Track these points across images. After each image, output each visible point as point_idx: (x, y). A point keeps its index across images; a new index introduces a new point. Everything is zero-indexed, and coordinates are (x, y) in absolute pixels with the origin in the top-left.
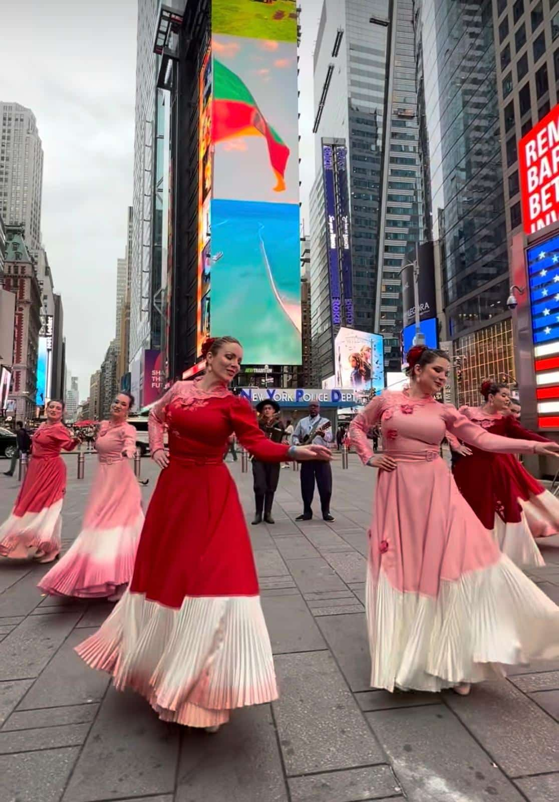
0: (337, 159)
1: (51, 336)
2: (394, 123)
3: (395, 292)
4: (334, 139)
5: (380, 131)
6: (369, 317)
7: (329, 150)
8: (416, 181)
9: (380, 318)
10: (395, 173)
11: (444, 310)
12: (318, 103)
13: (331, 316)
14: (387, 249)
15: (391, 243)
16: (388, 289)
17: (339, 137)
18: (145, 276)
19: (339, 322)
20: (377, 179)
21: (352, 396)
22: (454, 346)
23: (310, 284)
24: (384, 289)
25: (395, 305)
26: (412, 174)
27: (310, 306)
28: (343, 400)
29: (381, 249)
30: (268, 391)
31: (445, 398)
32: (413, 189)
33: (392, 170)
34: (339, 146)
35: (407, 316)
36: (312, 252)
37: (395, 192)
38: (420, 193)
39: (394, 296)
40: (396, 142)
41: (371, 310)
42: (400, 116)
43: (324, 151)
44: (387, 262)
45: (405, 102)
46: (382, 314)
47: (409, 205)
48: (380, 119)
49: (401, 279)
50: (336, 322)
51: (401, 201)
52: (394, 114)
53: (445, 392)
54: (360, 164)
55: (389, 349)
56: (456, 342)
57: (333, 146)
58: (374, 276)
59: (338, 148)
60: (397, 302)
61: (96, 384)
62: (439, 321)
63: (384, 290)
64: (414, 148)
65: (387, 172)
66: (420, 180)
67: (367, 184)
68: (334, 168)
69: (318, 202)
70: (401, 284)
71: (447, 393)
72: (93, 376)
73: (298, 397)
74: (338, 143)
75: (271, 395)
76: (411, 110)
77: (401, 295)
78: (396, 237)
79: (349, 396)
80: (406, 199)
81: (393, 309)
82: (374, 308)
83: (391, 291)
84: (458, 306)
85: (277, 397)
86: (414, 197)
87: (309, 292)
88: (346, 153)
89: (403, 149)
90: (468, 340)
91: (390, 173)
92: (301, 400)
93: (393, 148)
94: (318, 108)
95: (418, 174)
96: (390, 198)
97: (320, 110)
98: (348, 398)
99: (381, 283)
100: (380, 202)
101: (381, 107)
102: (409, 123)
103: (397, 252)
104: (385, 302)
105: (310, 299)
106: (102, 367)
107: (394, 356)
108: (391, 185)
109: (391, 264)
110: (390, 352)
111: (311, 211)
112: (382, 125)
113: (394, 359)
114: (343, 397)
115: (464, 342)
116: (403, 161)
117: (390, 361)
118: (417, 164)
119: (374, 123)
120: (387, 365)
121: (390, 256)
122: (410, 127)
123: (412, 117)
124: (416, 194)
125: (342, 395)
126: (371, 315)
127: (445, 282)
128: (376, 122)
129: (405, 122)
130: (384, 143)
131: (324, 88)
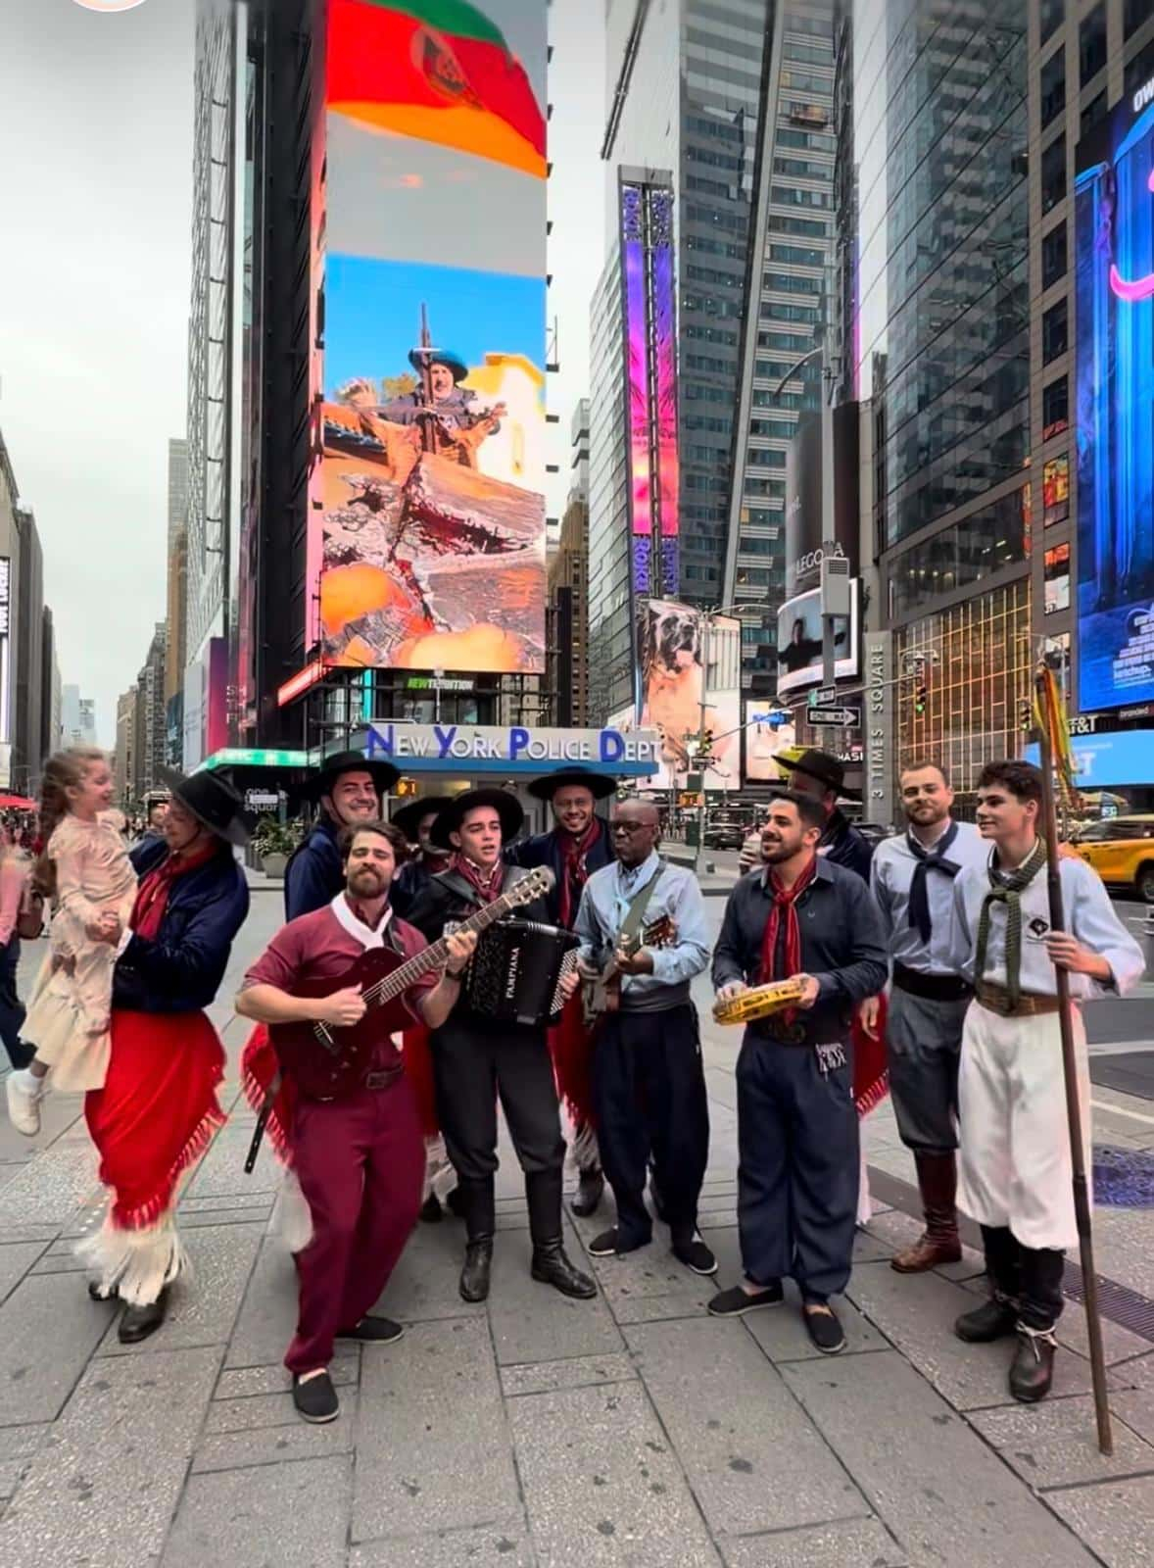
0: (653, 215)
1: (7, 604)
2: (781, 137)
3: (770, 525)
4: (647, 170)
5: (750, 154)
6: (711, 578)
7: (635, 195)
8: (827, 275)
9: (737, 580)
10: (777, 253)
11: (876, 562)
12: (614, 88)
13: (629, 577)
14: (755, 427)
15: (766, 414)
16: (756, 517)
17: (659, 167)
18: (213, 470)
19: (646, 588)
20: (739, 267)
21: (652, 747)
22: (894, 642)
23: (587, 506)
24: (746, 518)
25: (770, 554)
26: (817, 259)
27: (587, 553)
28: (628, 758)
29: (743, 426)
30: (438, 732)
31: (870, 759)
32: (816, 293)
33: (772, 246)
34: (658, 187)
35: (795, 574)
36: (592, 435)
37: (776, 297)
38: (831, 304)
39: (769, 532)
40: (785, 181)
41: (717, 566)
42: (795, 121)
43: (622, 196)
44: (754, 456)
45: (807, 89)
46: (741, 573)
47: (805, 330)
48: (750, 125)
49: (784, 496)
50: (641, 588)
51: (790, 320)
52: (781, 115)
53: (871, 743)
54: (703, 230)
55: (752, 652)
56: (900, 636)
57: (645, 187)
58: (726, 489)
59: (654, 192)
60: (774, 547)
61: (129, 715)
62: (865, 586)
63: (747, 520)
64: (824, 196)
65: (761, 251)
66: (835, 272)
67: (717, 276)
68: (646, 240)
69: (608, 319)
70: (784, 507)
71: (875, 748)
72: (123, 699)
73: (515, 746)
74: (654, 181)
75: (446, 742)
76: (820, 106)
77: (782, 532)
78: (776, 399)
79: (644, 747)
80: (801, 315)
81: (764, 562)
82: (723, 559)
83: (763, 522)
84: (909, 551)
85: (461, 747)
86: (819, 312)
87: (586, 523)
88: (672, 202)
89: (799, 200)
90: (927, 629)
91: (768, 255)
92: (521, 754)
93: (778, 194)
94: (613, 97)
95: (830, 259)
96: (767, 311)
97: (619, 103)
98: (640, 752)
99: (741, 504)
100: (744, 320)
101: (753, 96)
102: (815, 139)
103: (777, 435)
104: (747, 546)
105: (586, 539)
106: (140, 679)
107: (763, 666)
108: (769, 280)
109: (763, 463)
110: (754, 656)
111: (594, 337)
112: (754, 138)
113: (763, 673)
114: (628, 750)
115: (919, 632)
116: (800, 227)
117: (755, 679)
118: (828, 234)
119: (737, 135)
120: (747, 685)
121: (761, 443)
122: (818, 149)
123: (819, 126)
124: (823, 305)
125: (627, 744)
126: (717, 576)
127: (881, 495)
128: (742, 132)
129: (806, 135)
130: (757, 183)
131: (628, 51)
